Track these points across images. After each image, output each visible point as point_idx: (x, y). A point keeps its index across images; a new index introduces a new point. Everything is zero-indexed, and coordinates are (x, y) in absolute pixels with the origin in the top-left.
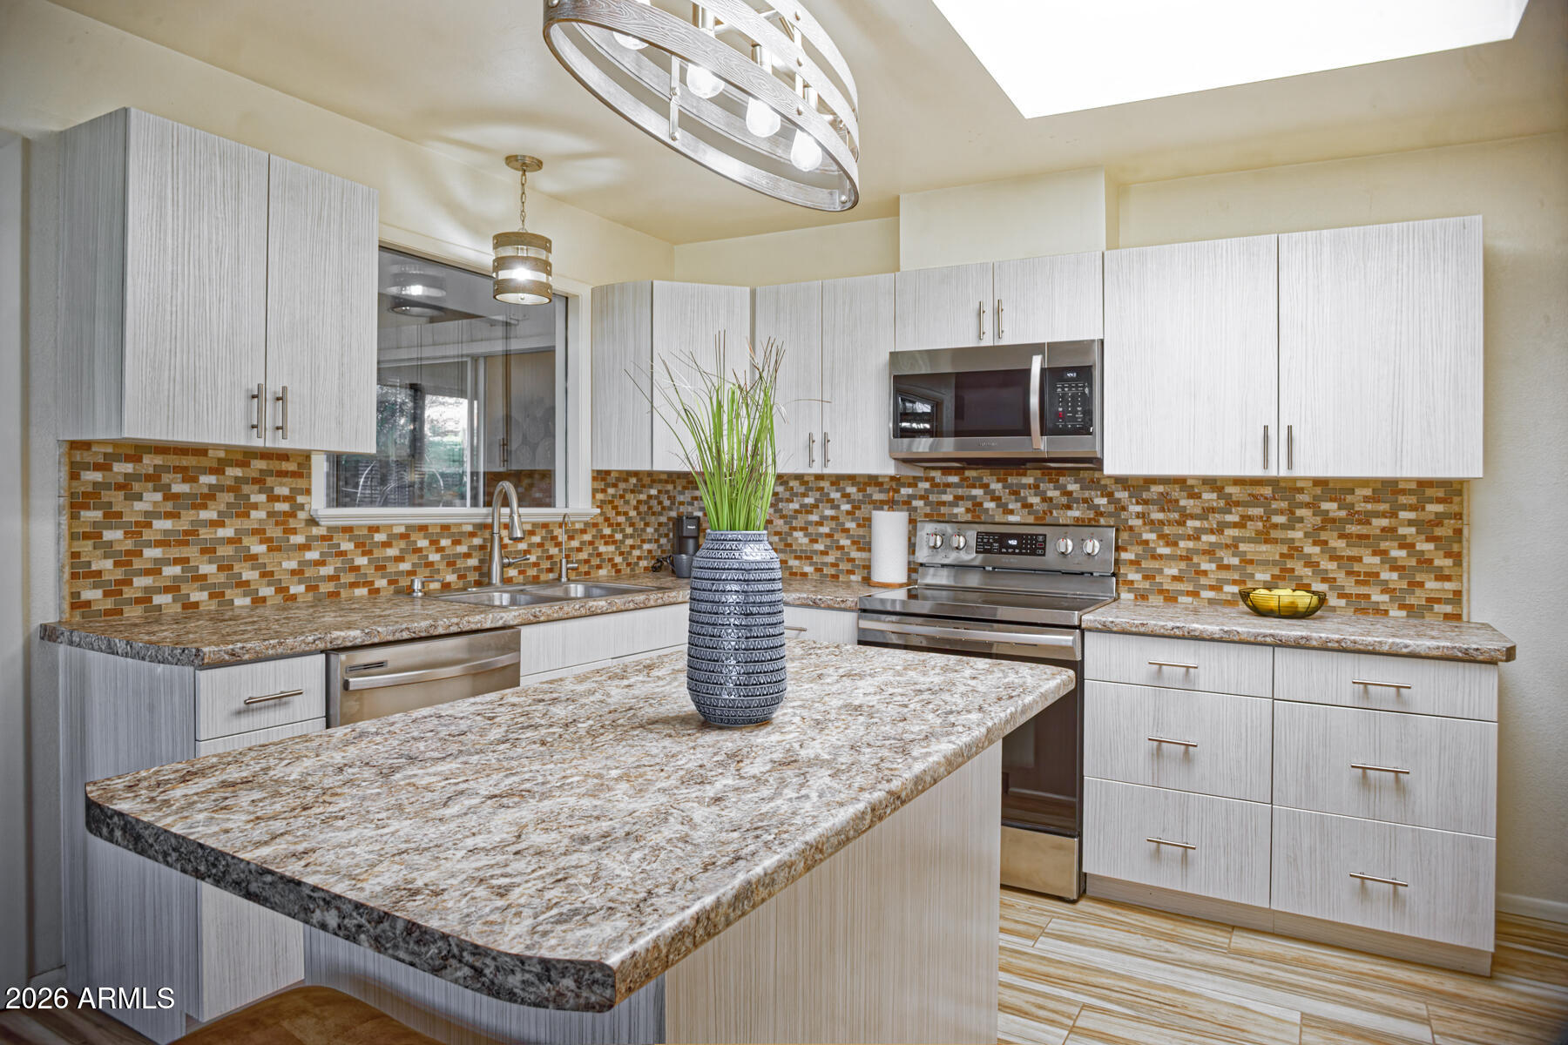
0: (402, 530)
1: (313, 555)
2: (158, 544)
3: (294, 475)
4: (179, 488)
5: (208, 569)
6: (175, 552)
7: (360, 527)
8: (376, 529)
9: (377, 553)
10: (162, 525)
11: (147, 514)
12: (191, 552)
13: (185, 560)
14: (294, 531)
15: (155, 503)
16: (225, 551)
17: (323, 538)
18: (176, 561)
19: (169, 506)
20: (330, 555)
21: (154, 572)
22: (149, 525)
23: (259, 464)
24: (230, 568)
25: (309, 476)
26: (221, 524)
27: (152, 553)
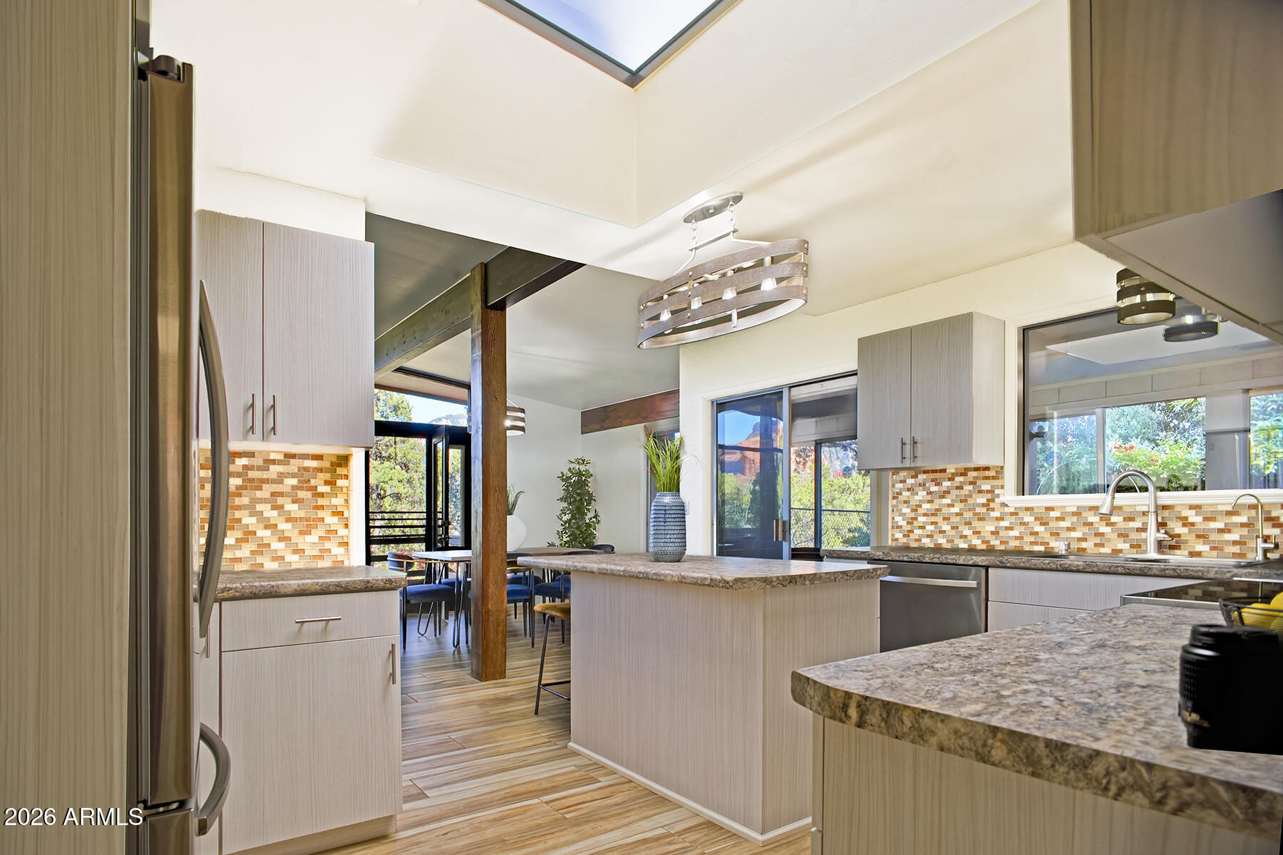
0: (1075, 510)
1: (1005, 524)
2: (925, 515)
3: (994, 478)
4: (934, 488)
5: (946, 527)
6: (933, 519)
7: (1038, 507)
8: (1051, 509)
9: (1052, 524)
10: (926, 506)
11: (920, 501)
12: (939, 519)
13: (936, 523)
14: (993, 510)
15: (923, 496)
16: (955, 519)
17: (1012, 514)
18: (932, 523)
19: (929, 497)
20: (1016, 524)
21: (923, 528)
22: (920, 506)
23: (972, 474)
24: (957, 528)
25: (1003, 478)
26: (952, 506)
27: (922, 519)
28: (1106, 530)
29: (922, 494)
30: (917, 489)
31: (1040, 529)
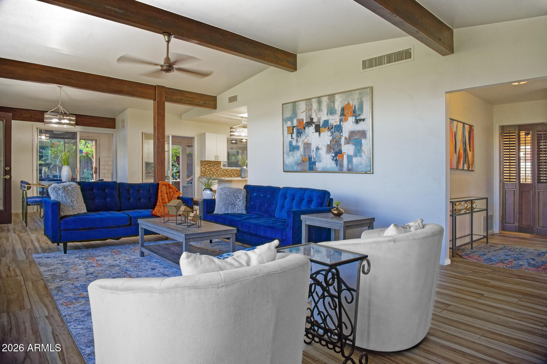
1: (221, 172)
3: (219, 164)
4: (209, 165)
5: (212, 173)
6: (210, 171)
9: (228, 172)
10: (208, 168)
14: (219, 169)
16: (213, 171)
17: (222, 170)
20: (223, 172)
21: (207, 173)
23: (216, 163)
24: (214, 173)
25: (221, 164)
26: (213, 168)
27: (207, 171)
28: (235, 173)
29: (207, 166)
30: (206, 165)
31: (226, 173)
